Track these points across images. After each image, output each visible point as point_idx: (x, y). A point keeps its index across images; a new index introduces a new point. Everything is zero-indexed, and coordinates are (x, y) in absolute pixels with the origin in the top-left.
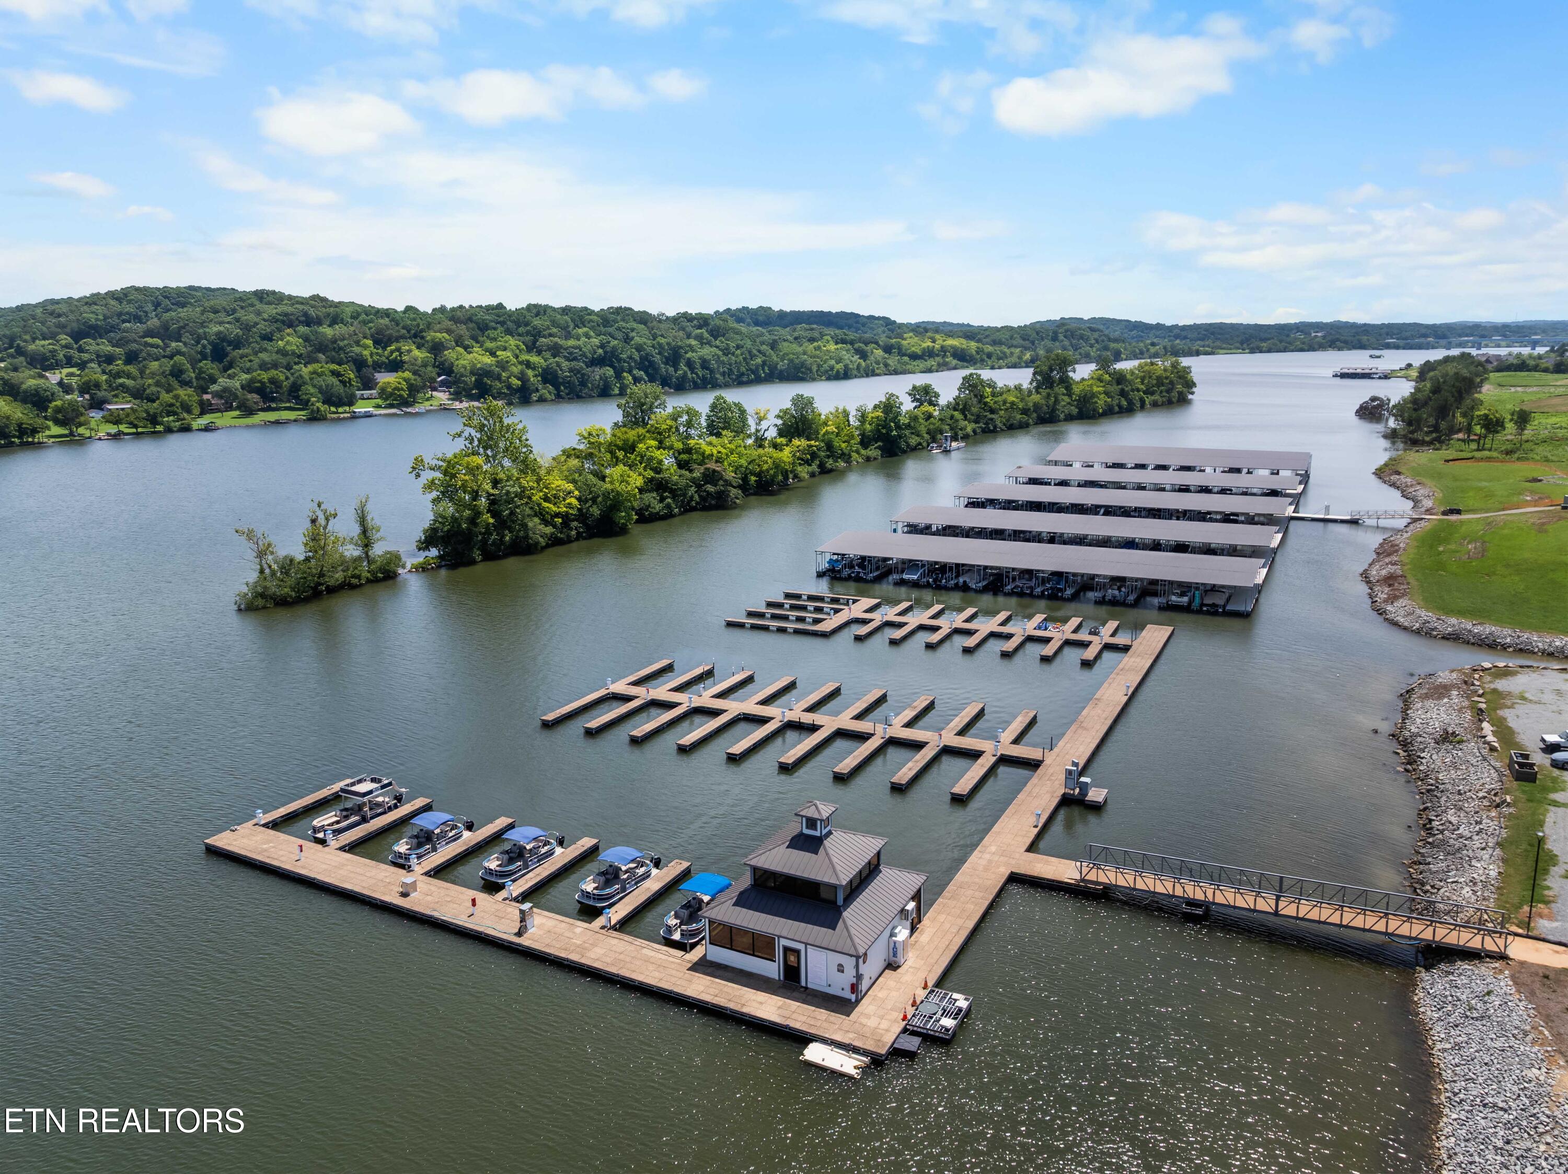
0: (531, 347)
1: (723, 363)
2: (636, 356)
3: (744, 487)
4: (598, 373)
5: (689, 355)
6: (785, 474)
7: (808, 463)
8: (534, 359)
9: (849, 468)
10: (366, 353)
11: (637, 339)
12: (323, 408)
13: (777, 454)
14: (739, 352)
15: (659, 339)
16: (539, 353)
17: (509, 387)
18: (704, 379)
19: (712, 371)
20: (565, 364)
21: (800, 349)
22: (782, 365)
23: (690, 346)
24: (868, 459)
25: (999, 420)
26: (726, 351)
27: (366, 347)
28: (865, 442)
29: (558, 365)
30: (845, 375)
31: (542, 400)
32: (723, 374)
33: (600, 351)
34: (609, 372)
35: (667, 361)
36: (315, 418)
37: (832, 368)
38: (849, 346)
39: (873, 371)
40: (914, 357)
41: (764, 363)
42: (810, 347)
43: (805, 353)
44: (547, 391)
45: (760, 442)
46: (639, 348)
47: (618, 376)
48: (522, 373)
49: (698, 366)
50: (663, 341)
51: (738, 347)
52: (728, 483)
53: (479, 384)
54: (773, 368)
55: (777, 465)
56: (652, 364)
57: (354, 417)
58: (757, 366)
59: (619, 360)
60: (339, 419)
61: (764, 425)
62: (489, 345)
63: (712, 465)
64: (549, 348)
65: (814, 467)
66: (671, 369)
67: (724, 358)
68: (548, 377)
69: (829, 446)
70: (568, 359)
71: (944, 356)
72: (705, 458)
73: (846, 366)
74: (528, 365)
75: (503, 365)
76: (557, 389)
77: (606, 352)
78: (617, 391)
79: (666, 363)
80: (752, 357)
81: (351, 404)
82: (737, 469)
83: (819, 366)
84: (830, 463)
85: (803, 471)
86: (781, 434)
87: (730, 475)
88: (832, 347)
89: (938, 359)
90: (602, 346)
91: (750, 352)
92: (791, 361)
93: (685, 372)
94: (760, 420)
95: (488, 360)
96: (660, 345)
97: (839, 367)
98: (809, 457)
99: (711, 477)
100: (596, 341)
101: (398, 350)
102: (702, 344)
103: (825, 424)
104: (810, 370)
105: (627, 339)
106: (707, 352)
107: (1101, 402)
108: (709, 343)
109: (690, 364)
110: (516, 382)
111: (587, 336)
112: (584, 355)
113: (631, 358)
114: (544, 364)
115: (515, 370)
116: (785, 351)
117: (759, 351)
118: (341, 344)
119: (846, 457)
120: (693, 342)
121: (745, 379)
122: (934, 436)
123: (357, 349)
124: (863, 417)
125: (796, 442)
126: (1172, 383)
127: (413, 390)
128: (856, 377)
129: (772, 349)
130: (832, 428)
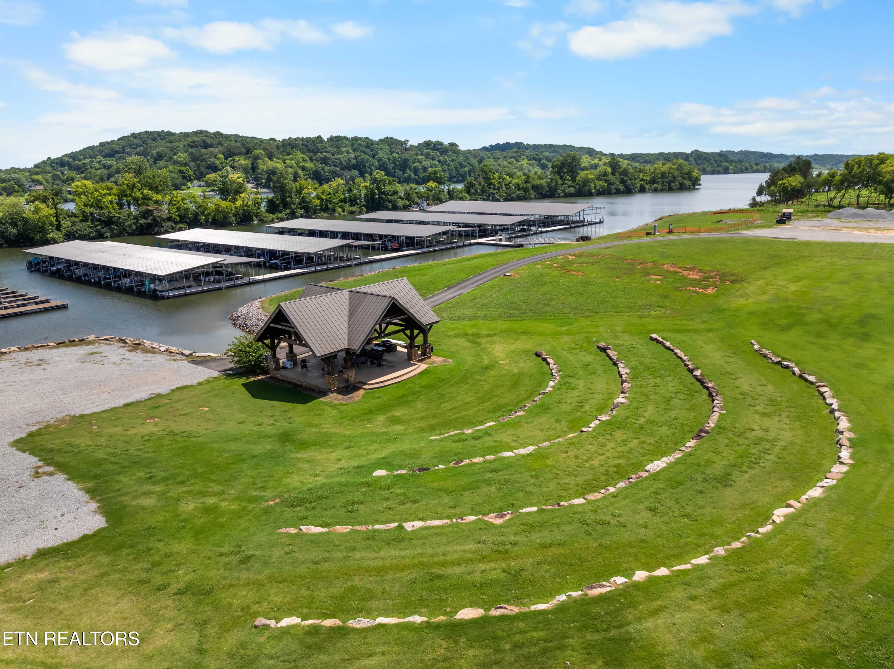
0: (313, 159)
8: (308, 165)
10: (218, 162)
16: (314, 162)
20: (327, 168)
21: (496, 163)
27: (219, 159)
29: (323, 169)
33: (354, 161)
42: (504, 162)
48: (295, 172)
62: (286, 157)
64: (321, 159)
66: (400, 173)
70: (329, 166)
88: (525, 162)
95: (280, 165)
100: (352, 155)
108: (433, 158)
111: (348, 152)
113: (372, 165)
114: (314, 168)
115: (292, 171)
123: (213, 160)
129: (478, 162)
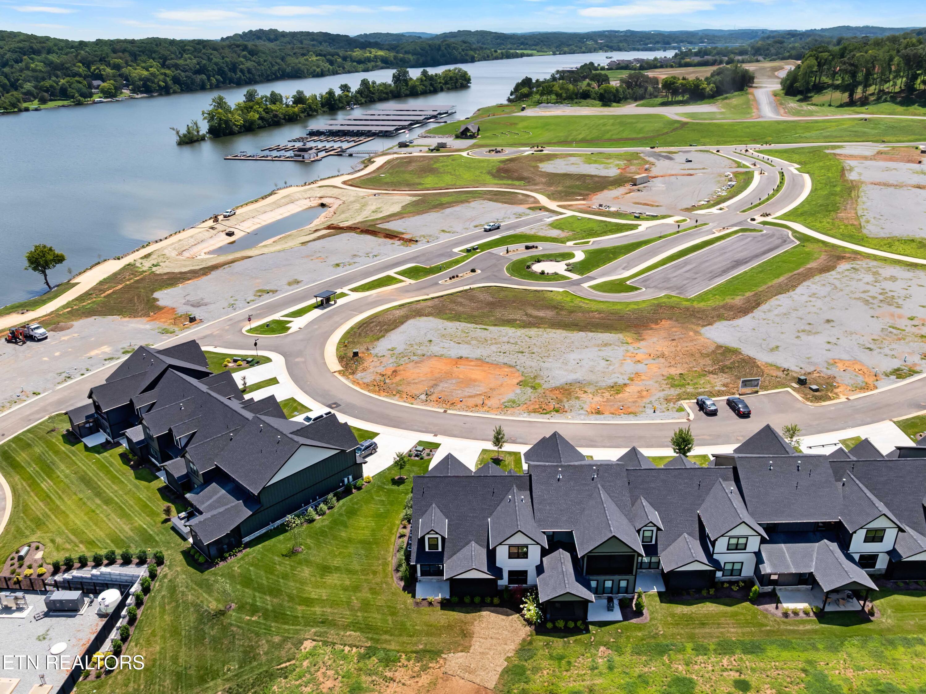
0: (163, 65)
1: (258, 70)
2: (216, 68)
3: (284, 119)
4: (199, 78)
5: (241, 66)
6: (297, 116)
7: (303, 112)
8: (168, 72)
9: (318, 114)
10: (81, 70)
11: (215, 60)
12: (82, 99)
13: (293, 109)
14: (265, 64)
15: (226, 59)
16: (169, 68)
17: (159, 86)
18: (250, 79)
19: (253, 75)
20: (183, 74)
21: (297, 61)
22: (288, 70)
23: (241, 62)
24: (324, 112)
25: (376, 97)
26: (259, 64)
27: (79, 67)
28: (323, 105)
29: (180, 74)
30: (321, 74)
31: (175, 92)
32: (259, 76)
33: (198, 66)
34: (204, 77)
35: (230, 70)
36: (79, 104)
37: (315, 71)
38: (324, 58)
39: (337, 71)
40: (359, 62)
41: (279, 69)
42: (302, 59)
43: (300, 63)
44: (177, 87)
45: (287, 106)
46: (216, 64)
47: (209, 79)
48: (165, 79)
49: (246, 72)
50: (227, 60)
51: (265, 61)
52: (280, 118)
53: (145, 85)
54: (284, 71)
55: (294, 113)
56: (224, 72)
57: (94, 103)
58: (276, 71)
59: (208, 71)
60: (88, 104)
61: (289, 100)
62: (143, 65)
63: (275, 113)
64: (173, 66)
65: (306, 114)
66: (233, 74)
67: (259, 67)
68: (176, 80)
69: (310, 107)
70: (182, 71)
71: (376, 62)
72: (272, 110)
73: (322, 70)
74: (165, 74)
75: (153, 74)
76: (181, 86)
77: (200, 67)
78: (209, 87)
79: (230, 71)
80: (273, 65)
81: (91, 96)
82: (282, 114)
83: (308, 70)
84: (310, 113)
85: (302, 115)
86: (294, 103)
87: (280, 115)
88: (314, 58)
89: (373, 63)
90: (198, 64)
91: (271, 63)
92: (293, 67)
93: (240, 77)
94: (287, 99)
95: (145, 73)
96: (226, 62)
97: (318, 70)
98: (303, 111)
99: (276, 116)
100: (195, 61)
101: (98, 68)
102: (247, 60)
103: (308, 99)
104: (303, 72)
105: (210, 60)
106: (249, 64)
107: (420, 88)
108: (250, 59)
109: (242, 71)
110: (162, 84)
111: (191, 59)
112: (191, 69)
113: (213, 69)
114: (173, 74)
115: (162, 77)
116: (289, 62)
117: (276, 63)
118: (67, 66)
119: (316, 111)
120: (242, 60)
121: (270, 78)
122: (348, 104)
123: (75, 68)
124: (322, 97)
125: (299, 105)
126: (457, 79)
127: (116, 89)
128: (327, 75)
129: (282, 60)
130: (310, 101)
